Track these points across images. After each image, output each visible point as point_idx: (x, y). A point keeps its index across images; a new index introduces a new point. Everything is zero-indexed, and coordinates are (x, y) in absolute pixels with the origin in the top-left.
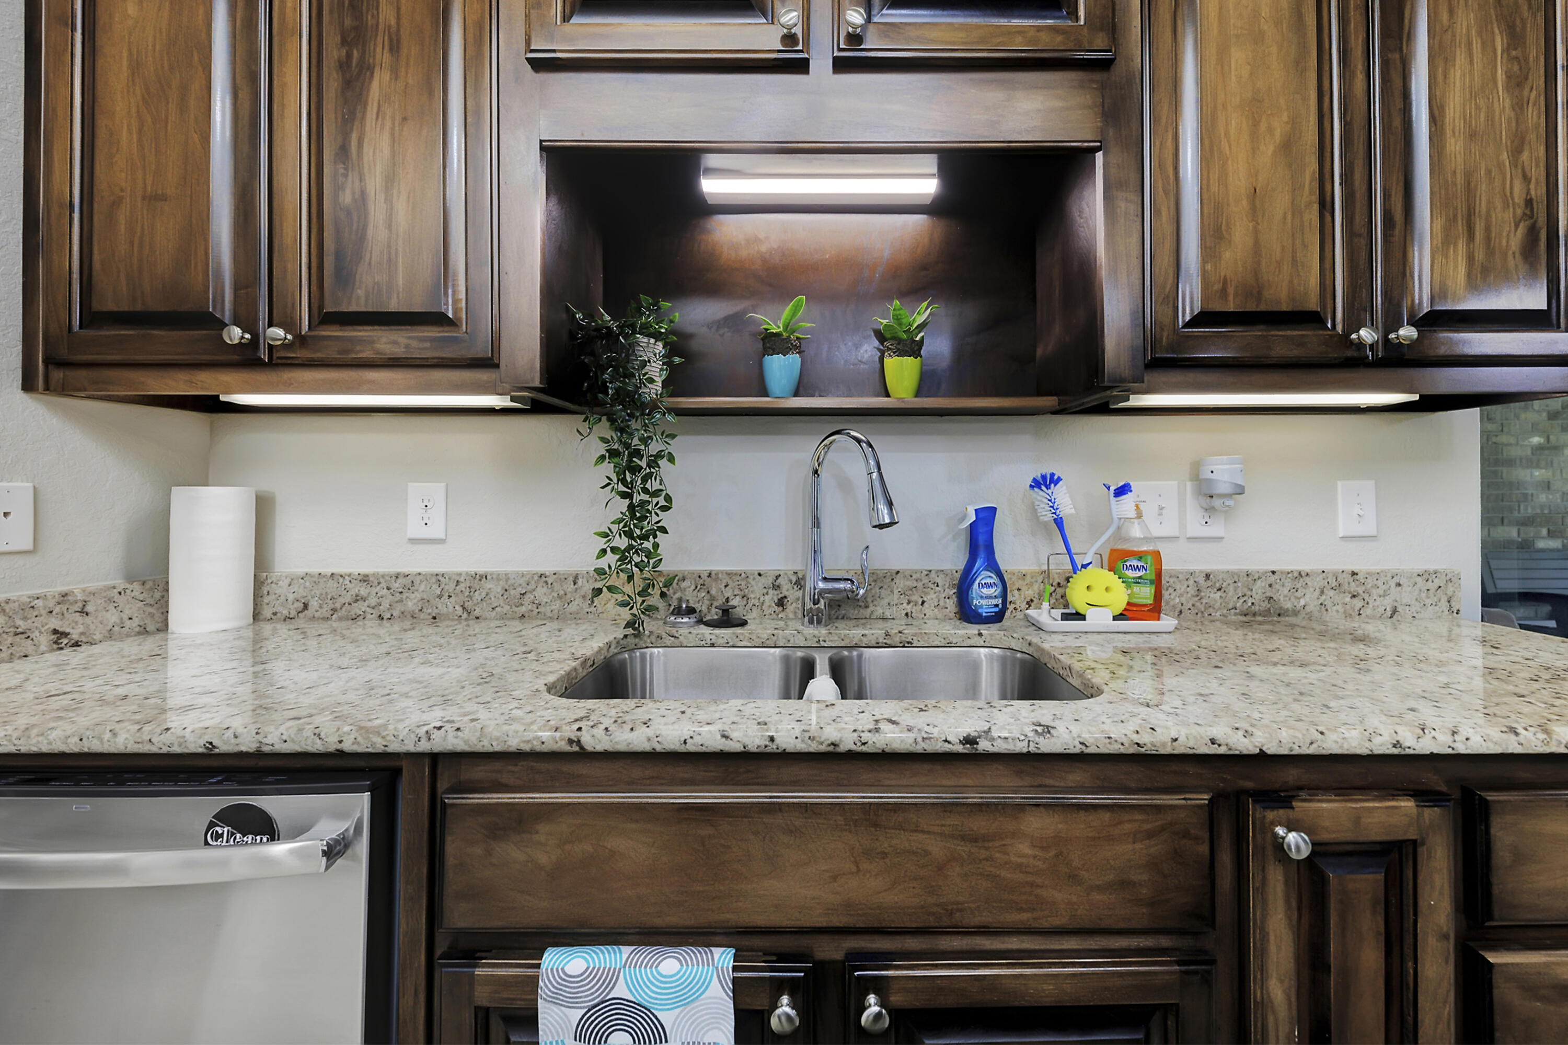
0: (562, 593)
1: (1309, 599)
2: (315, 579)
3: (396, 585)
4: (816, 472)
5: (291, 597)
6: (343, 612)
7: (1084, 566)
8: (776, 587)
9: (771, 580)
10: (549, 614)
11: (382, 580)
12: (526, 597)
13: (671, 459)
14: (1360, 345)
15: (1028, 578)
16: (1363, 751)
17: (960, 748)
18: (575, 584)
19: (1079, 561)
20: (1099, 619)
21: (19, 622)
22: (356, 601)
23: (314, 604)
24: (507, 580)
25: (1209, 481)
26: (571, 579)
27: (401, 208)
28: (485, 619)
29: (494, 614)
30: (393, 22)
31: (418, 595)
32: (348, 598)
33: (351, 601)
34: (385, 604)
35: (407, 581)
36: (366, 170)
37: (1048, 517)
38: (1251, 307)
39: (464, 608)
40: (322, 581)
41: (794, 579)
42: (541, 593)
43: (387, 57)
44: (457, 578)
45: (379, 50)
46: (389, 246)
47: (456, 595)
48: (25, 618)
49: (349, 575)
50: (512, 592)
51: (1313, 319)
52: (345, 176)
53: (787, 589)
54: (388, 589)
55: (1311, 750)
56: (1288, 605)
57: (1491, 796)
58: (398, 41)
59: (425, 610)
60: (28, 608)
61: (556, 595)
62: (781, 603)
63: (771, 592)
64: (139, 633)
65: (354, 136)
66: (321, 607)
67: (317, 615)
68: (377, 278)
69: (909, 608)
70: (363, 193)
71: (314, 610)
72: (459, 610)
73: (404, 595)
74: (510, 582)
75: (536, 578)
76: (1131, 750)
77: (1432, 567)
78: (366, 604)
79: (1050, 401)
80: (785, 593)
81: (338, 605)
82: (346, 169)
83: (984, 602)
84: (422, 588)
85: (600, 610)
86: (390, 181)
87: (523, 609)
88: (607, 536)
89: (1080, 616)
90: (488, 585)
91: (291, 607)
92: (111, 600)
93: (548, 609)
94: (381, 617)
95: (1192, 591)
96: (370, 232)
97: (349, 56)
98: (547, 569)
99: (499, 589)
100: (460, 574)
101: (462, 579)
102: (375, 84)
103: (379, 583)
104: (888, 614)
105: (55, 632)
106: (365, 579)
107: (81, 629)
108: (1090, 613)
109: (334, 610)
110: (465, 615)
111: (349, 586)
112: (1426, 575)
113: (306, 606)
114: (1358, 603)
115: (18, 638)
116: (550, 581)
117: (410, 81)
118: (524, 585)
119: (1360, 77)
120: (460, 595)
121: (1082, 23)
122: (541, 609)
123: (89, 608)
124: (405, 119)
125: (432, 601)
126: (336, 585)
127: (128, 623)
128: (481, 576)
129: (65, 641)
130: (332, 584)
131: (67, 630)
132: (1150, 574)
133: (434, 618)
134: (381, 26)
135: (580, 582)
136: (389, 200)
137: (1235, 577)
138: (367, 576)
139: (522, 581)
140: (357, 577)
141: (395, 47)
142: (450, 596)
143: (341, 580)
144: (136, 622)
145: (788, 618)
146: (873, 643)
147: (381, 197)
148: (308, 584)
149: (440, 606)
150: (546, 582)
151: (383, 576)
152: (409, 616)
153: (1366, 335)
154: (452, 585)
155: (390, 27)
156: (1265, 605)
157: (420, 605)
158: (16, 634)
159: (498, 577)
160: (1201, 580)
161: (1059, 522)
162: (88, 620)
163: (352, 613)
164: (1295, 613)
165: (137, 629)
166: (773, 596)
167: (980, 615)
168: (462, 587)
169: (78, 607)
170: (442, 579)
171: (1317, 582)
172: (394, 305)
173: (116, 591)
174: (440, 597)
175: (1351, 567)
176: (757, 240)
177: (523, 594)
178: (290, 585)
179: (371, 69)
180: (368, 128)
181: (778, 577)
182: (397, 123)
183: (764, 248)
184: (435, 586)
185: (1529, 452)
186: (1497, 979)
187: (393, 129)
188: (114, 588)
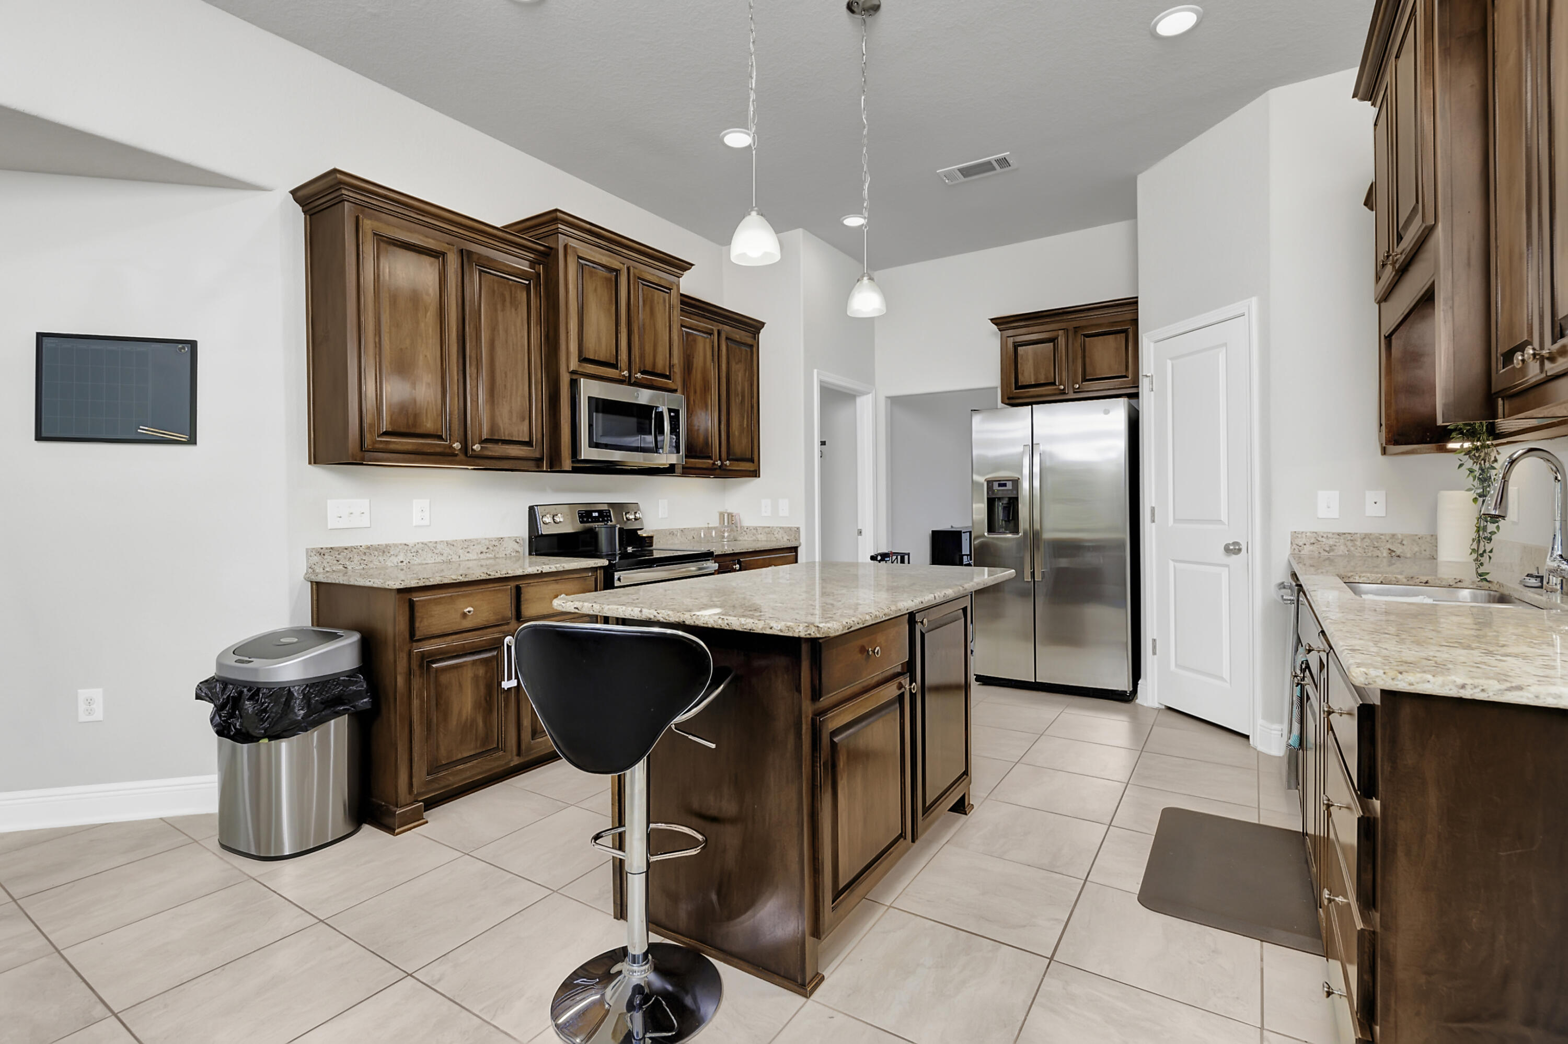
21: (1375, 543)
48: (1377, 542)
60: (1378, 538)
64: (1430, 558)
92: (1414, 540)
105: (1390, 549)
107: (1401, 550)
115: (1374, 549)
123: (1404, 542)
127: (1423, 552)
129: (1394, 554)
131: (1395, 550)
144: (1428, 553)
158: (1374, 547)
162: (1404, 547)
165: (1429, 556)
169: (1400, 541)
173: (1417, 537)
188: (1416, 535)
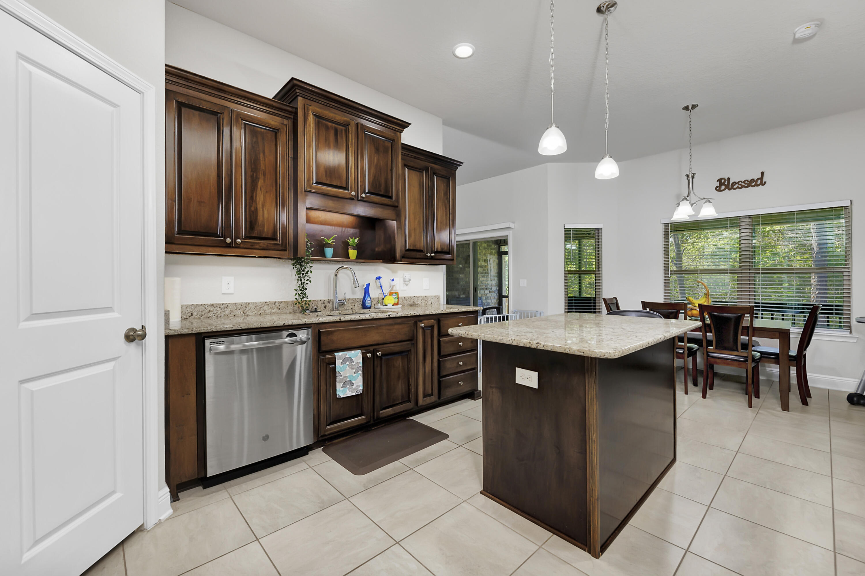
0: (271, 307)
1: (419, 302)
2: (195, 306)
3: (222, 307)
4: (336, 275)
5: (187, 312)
6: (205, 316)
7: (386, 296)
8: (324, 303)
9: (323, 301)
10: (268, 313)
11: (218, 305)
12: (262, 308)
13: (311, 272)
14: (427, 256)
15: (374, 299)
16: (429, 314)
17: (388, 317)
18: (275, 304)
19: (385, 295)
20: (390, 306)
22: (209, 312)
23: (195, 314)
24: (256, 304)
25: (405, 278)
26: (274, 303)
27: (266, 212)
28: (250, 315)
29: (252, 314)
30: (264, 168)
31: (229, 310)
32: (207, 311)
33: (207, 312)
34: (219, 313)
35: (226, 306)
36: (257, 202)
37: (380, 286)
38: (414, 248)
39: (243, 312)
40: (198, 306)
41: (328, 301)
42: (266, 307)
43: (262, 177)
44: (241, 304)
45: (260, 175)
46: (263, 221)
47: (241, 309)
49: (207, 304)
50: (257, 307)
51: (422, 251)
52: (252, 203)
53: (326, 304)
54: (220, 308)
55: (424, 314)
56: (416, 303)
57: (441, 319)
58: (265, 173)
59: (231, 314)
61: (269, 307)
62: (325, 307)
63: (323, 304)
65: (255, 194)
66: (197, 314)
67: (196, 317)
68: (260, 229)
69: (352, 307)
70: (257, 208)
71: (195, 316)
72: (242, 313)
73: (225, 310)
74: (257, 304)
75: (264, 303)
76: (406, 315)
77: (437, 295)
78: (213, 313)
79: (382, 261)
80: (326, 305)
81: (203, 314)
82: (253, 202)
83: (368, 304)
84: (231, 307)
85: (281, 311)
86: (263, 206)
87: (260, 312)
88: (296, 290)
89: (386, 305)
90: (251, 306)
91: (187, 315)
93: (268, 311)
94: (217, 316)
95: (402, 301)
96: (258, 218)
97: (253, 174)
98: (267, 301)
99: (254, 307)
100: (242, 303)
101: (243, 304)
102: (260, 182)
103: (217, 306)
104: (348, 309)
106: (212, 305)
108: (388, 305)
109: (202, 315)
110: (244, 315)
111: (207, 307)
112: (436, 296)
113: (192, 314)
114: (426, 302)
116: (268, 304)
117: (268, 183)
118: (261, 305)
119: (428, 211)
120: (242, 309)
121: (394, 200)
122: (266, 312)
124: (267, 192)
125: (234, 311)
126: (202, 307)
128: (248, 303)
130: (201, 307)
132: (397, 297)
133: (234, 316)
134: (261, 169)
135: (276, 304)
136: (263, 210)
137: (408, 297)
138: (213, 304)
139: (260, 304)
140: (209, 305)
141: (264, 175)
142: (239, 309)
143: (204, 306)
145: (326, 311)
146: (350, 313)
147: (261, 209)
148: (193, 308)
149: (236, 312)
150: (267, 304)
151: (218, 304)
152: (226, 316)
153: (428, 255)
154: (240, 306)
155: (263, 170)
156: (413, 303)
157: (230, 312)
159: (253, 303)
160: (403, 298)
161: (381, 287)
163: (208, 316)
164: (418, 305)
166: (323, 306)
167: (368, 307)
168: (243, 306)
170: (237, 304)
171: (420, 298)
172: (264, 236)
174: (236, 310)
175: (425, 295)
176: (319, 217)
177: (261, 308)
178: (186, 308)
179: (259, 179)
180: (258, 193)
181: (324, 301)
182: (265, 193)
183: (321, 219)
184: (235, 307)
185: (459, 270)
186: (441, 342)
187: (264, 194)
